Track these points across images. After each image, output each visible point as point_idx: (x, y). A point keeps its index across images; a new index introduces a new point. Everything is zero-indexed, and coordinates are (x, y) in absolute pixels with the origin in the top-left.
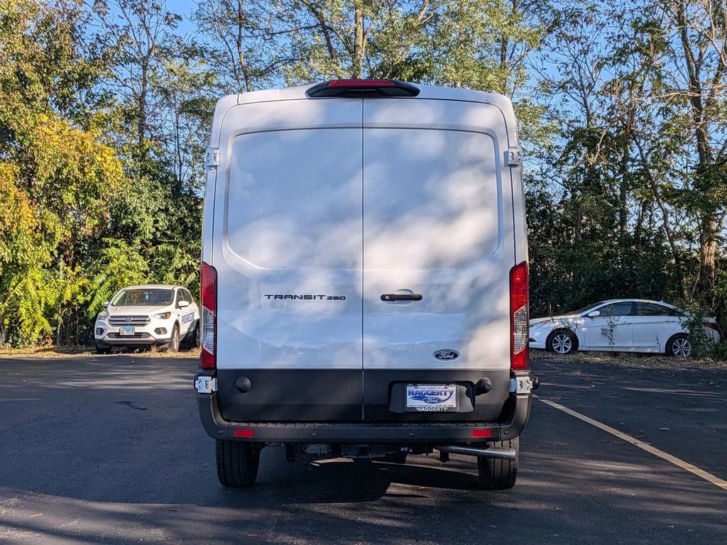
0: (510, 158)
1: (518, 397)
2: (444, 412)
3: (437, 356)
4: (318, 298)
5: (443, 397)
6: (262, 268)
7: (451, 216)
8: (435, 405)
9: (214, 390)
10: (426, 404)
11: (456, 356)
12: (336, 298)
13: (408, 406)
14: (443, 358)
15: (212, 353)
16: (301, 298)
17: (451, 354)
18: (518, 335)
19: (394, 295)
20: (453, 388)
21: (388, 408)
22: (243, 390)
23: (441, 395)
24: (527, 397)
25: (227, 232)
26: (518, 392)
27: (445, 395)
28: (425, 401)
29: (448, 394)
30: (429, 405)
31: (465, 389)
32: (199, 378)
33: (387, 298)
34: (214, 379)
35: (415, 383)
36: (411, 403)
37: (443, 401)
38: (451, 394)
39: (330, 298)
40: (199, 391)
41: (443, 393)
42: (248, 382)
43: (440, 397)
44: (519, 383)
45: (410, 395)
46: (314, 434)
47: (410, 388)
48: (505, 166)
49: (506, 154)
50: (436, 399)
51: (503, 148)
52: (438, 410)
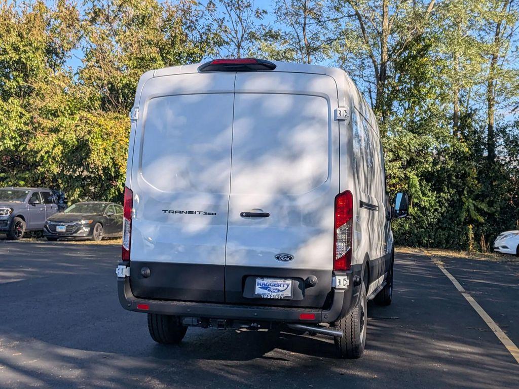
0: (339, 115)
1: (336, 291)
2: (281, 299)
3: (278, 258)
4: (197, 213)
5: (281, 288)
6: (163, 191)
7: (294, 156)
8: (275, 294)
9: (128, 275)
10: (269, 292)
11: (291, 258)
12: (210, 214)
13: (256, 293)
14: (281, 260)
15: (128, 249)
16: (186, 213)
17: (288, 257)
18: (340, 245)
19: (249, 213)
20: (289, 282)
21: (242, 294)
22: (145, 276)
23: (281, 286)
24: (343, 291)
25: (141, 166)
26: (337, 288)
27: (283, 286)
28: (269, 290)
29: (286, 286)
30: (271, 293)
31: (298, 283)
32: (119, 266)
33: (244, 214)
34: (128, 268)
35: (262, 277)
36: (258, 291)
37: (282, 291)
38: (288, 286)
39: (205, 214)
40: (119, 276)
41: (282, 285)
42: (148, 271)
43: (279, 288)
44: (338, 281)
45: (258, 285)
46: (189, 310)
47: (259, 281)
48: (335, 120)
49: (336, 111)
50: (276, 289)
51: (334, 107)
52: (277, 297)
